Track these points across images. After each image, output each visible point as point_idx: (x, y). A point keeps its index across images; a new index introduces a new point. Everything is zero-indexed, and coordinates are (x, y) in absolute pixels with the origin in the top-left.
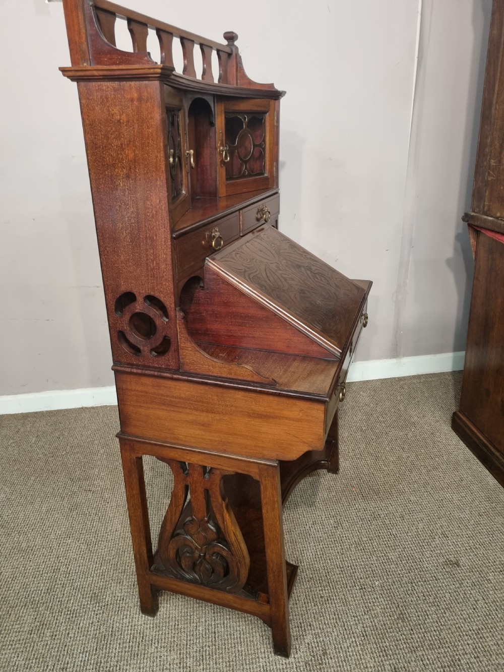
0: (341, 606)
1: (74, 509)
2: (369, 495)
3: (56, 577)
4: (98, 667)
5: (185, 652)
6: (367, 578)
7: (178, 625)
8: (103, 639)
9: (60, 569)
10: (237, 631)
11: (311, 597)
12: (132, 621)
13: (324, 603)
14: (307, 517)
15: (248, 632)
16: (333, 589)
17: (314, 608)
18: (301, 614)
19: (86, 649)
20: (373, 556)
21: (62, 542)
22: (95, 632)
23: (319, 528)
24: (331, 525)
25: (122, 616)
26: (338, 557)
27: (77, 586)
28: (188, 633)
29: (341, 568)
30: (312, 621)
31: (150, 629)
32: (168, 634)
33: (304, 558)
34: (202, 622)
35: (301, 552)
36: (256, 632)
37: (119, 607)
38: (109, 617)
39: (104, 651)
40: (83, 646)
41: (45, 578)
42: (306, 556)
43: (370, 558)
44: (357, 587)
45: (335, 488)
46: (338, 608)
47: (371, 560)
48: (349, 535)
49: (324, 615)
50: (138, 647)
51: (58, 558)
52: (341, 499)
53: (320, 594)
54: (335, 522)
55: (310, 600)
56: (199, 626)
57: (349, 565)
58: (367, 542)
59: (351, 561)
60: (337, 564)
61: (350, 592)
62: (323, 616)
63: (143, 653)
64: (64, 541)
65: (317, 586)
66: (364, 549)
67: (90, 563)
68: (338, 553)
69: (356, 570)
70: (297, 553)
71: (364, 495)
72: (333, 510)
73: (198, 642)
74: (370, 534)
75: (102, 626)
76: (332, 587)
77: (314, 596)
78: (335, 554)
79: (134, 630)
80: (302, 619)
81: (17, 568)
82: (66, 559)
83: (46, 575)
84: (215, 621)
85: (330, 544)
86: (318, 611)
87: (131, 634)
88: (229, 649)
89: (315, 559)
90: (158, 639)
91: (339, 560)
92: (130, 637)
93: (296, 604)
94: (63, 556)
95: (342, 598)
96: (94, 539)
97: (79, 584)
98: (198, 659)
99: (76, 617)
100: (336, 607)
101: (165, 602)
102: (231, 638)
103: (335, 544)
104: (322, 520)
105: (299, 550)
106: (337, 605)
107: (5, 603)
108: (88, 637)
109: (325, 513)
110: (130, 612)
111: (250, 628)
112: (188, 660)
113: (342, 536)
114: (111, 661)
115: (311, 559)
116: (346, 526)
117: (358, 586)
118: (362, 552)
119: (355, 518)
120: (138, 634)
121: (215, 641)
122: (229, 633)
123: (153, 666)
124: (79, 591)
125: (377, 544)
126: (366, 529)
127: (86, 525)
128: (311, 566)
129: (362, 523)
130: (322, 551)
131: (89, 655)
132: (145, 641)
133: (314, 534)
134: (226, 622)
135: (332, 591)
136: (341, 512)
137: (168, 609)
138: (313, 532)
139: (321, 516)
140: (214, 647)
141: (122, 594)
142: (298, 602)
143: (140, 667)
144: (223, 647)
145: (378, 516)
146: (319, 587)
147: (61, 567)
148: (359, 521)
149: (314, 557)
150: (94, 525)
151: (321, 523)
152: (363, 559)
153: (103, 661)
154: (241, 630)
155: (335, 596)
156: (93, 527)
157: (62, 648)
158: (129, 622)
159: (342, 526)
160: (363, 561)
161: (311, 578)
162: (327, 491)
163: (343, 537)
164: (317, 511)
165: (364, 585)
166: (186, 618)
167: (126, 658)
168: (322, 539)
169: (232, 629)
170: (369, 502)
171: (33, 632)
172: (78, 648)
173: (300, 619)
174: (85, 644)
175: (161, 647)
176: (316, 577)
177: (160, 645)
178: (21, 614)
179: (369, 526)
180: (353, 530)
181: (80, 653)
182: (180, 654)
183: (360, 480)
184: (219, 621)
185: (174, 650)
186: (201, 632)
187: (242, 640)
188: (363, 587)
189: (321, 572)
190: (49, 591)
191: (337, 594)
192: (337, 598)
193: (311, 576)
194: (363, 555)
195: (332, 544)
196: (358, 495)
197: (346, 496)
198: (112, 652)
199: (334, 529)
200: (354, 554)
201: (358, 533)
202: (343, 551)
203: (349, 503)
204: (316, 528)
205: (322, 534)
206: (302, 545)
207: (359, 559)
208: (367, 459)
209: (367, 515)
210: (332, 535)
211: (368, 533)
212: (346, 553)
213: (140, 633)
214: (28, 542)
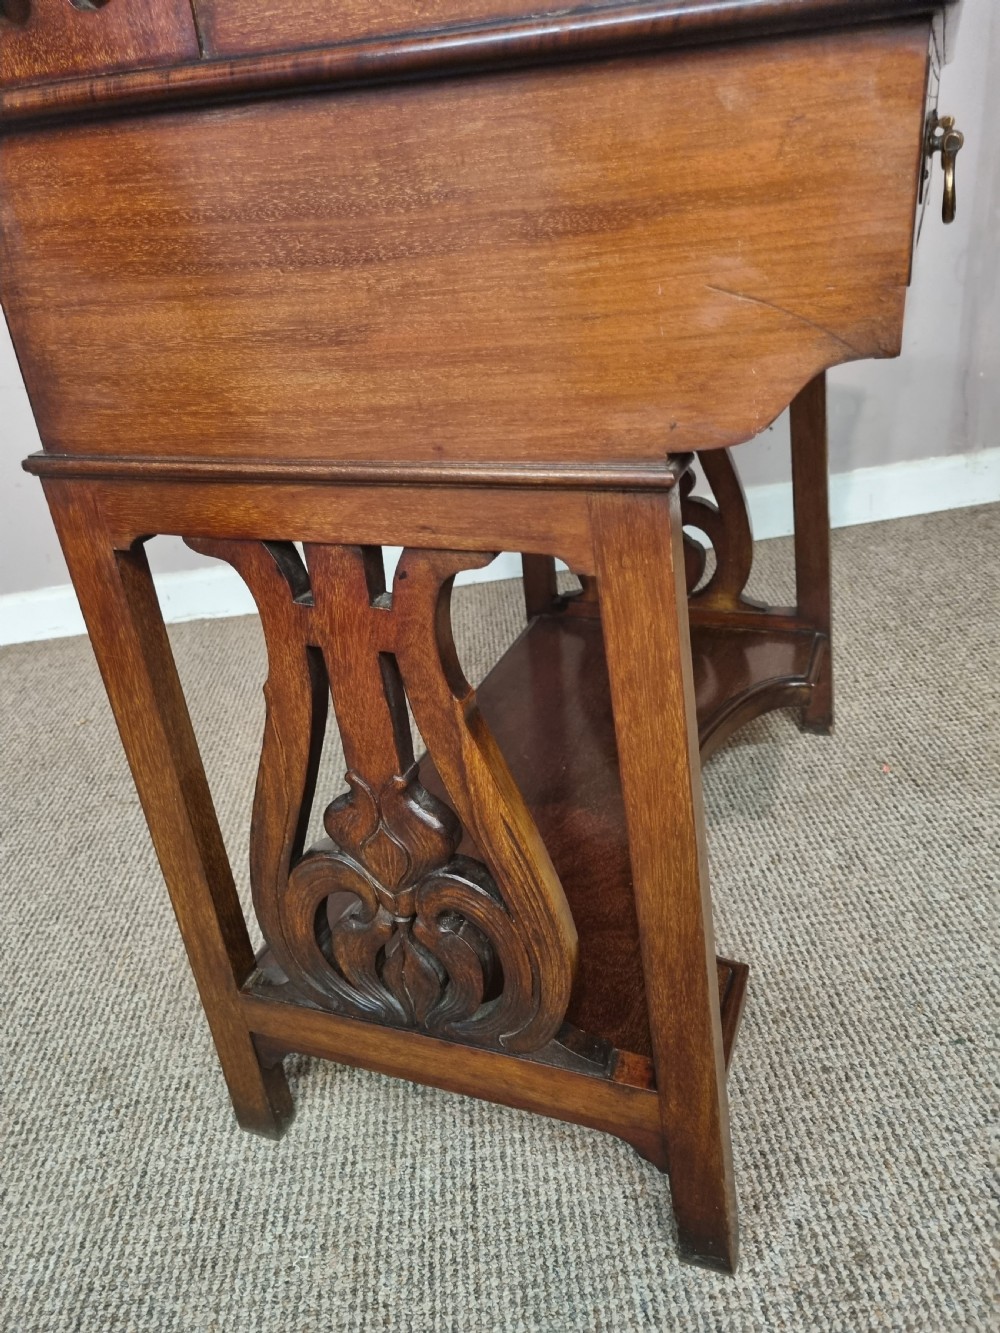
0: (897, 1096)
1: (83, 847)
2: (933, 781)
4: (78, 1305)
5: (372, 1254)
6: (972, 1009)
7: (354, 1163)
8: (108, 1210)
9: (14, 1003)
10: (546, 1181)
11: (789, 1069)
12: (209, 1150)
13: (837, 1089)
14: (750, 845)
15: (584, 1184)
16: (862, 1043)
17: (804, 1104)
18: (763, 1125)
19: (50, 1245)
20: (981, 944)
21: (34, 931)
22: (87, 1188)
23: (790, 871)
24: (829, 861)
25: (177, 1138)
26: (865, 950)
27: (55, 1049)
28: (387, 1190)
29: (877, 979)
30: (802, 1147)
31: (263, 1175)
32: (321, 1191)
33: (754, 955)
34: (432, 1152)
35: (743, 940)
36: (611, 1185)
37: (171, 1110)
38: (138, 1142)
39: (107, 1249)
40: (44, 1233)
42: (758, 948)
43: (970, 949)
44: (943, 1035)
45: (828, 768)
46: (886, 1102)
47: (975, 955)
48: (890, 888)
49: (843, 1125)
50: (220, 1236)
52: (850, 795)
53: (820, 1061)
54: (840, 854)
55: (786, 1077)
56: (423, 1166)
57: (906, 971)
58: (953, 904)
59: (908, 960)
60: (862, 970)
61: (923, 1052)
62: (839, 1129)
63: (233, 1256)
64: (41, 929)
65: (806, 1035)
66: (944, 925)
67: (103, 984)
68: (862, 936)
69: (932, 985)
70: (731, 941)
71: (920, 782)
72: (829, 822)
73: (416, 1217)
74: (957, 882)
75: (110, 1170)
76: (856, 1039)
77: (799, 1067)
78: (851, 941)
79: (211, 1182)
80: (769, 1141)
82: (36, 974)
84: (473, 1148)
85: (833, 914)
86: (818, 1115)
87: (200, 1192)
88: (520, 1243)
89: (790, 959)
90: (287, 1208)
91: (870, 957)
92: (197, 1203)
93: (742, 1092)
94: (32, 969)
95: (896, 1073)
96: (124, 920)
97: (62, 1042)
98: (416, 1276)
99: (36, 1140)
100: (879, 1100)
101: (318, 1091)
102: (528, 1205)
103: (849, 913)
104: (799, 851)
105: (736, 932)
106: (883, 1095)
108: (64, 1203)
109: (803, 831)
110: (206, 1123)
111: (593, 1170)
112: (383, 1280)
113: (866, 889)
114: (125, 1284)
115: (775, 956)
116: (877, 862)
117: (945, 1032)
118: (940, 933)
119: (901, 841)
120: (225, 1193)
121: (475, 1215)
122: (521, 1187)
123: (264, 1301)
124: (58, 1063)
125: (987, 909)
126: (940, 869)
127: (107, 887)
128: (780, 978)
129: (926, 853)
130: (808, 932)
131: (56, 1263)
132: (245, 1214)
133: (779, 889)
134: (509, 1151)
135: (860, 1049)
136: (855, 826)
137: (325, 1114)
138: (775, 883)
139: (793, 839)
140: (470, 1236)
142: (746, 1085)
143: (218, 1304)
144: (503, 1234)
145: (976, 833)
146: (811, 1038)
147: (20, 998)
148: (917, 849)
149: (785, 949)
150: (131, 886)
151: (795, 858)
152: (949, 953)
153: (97, 1286)
154: (561, 1177)
155: (872, 1064)
156: (126, 890)
158: (198, 1156)
159: (863, 864)
160: (949, 959)
161: (783, 1013)
162: (805, 776)
163: (871, 893)
164: (779, 829)
165: (965, 1030)
166: (380, 1140)
167: (176, 1273)
168: (805, 899)
169: (531, 1175)
170: (940, 798)
172: (25, 1240)
173: (758, 1141)
174: (50, 1226)
175: (294, 1237)
176: (798, 1008)
177: (290, 1229)
179: (951, 860)
180: (901, 874)
181: (30, 1256)
182: (355, 1260)
183: (900, 744)
184: (487, 1151)
185: (335, 1246)
186: (428, 1185)
187: (566, 1211)
188: (965, 1036)
189: (813, 993)
191: (876, 1060)
192: (881, 1070)
193: (784, 1007)
194: (946, 941)
195: (840, 913)
196: (900, 782)
197: (866, 786)
198: (132, 1254)
199: (839, 871)
200: (917, 938)
201: (919, 881)
202: (877, 933)
203: (877, 803)
204: (783, 872)
205: (803, 886)
206: (742, 918)
207: (934, 952)
208: (912, 695)
209: (937, 832)
210: (837, 890)
211: (952, 879)
212: (889, 938)
213: (229, 1190)
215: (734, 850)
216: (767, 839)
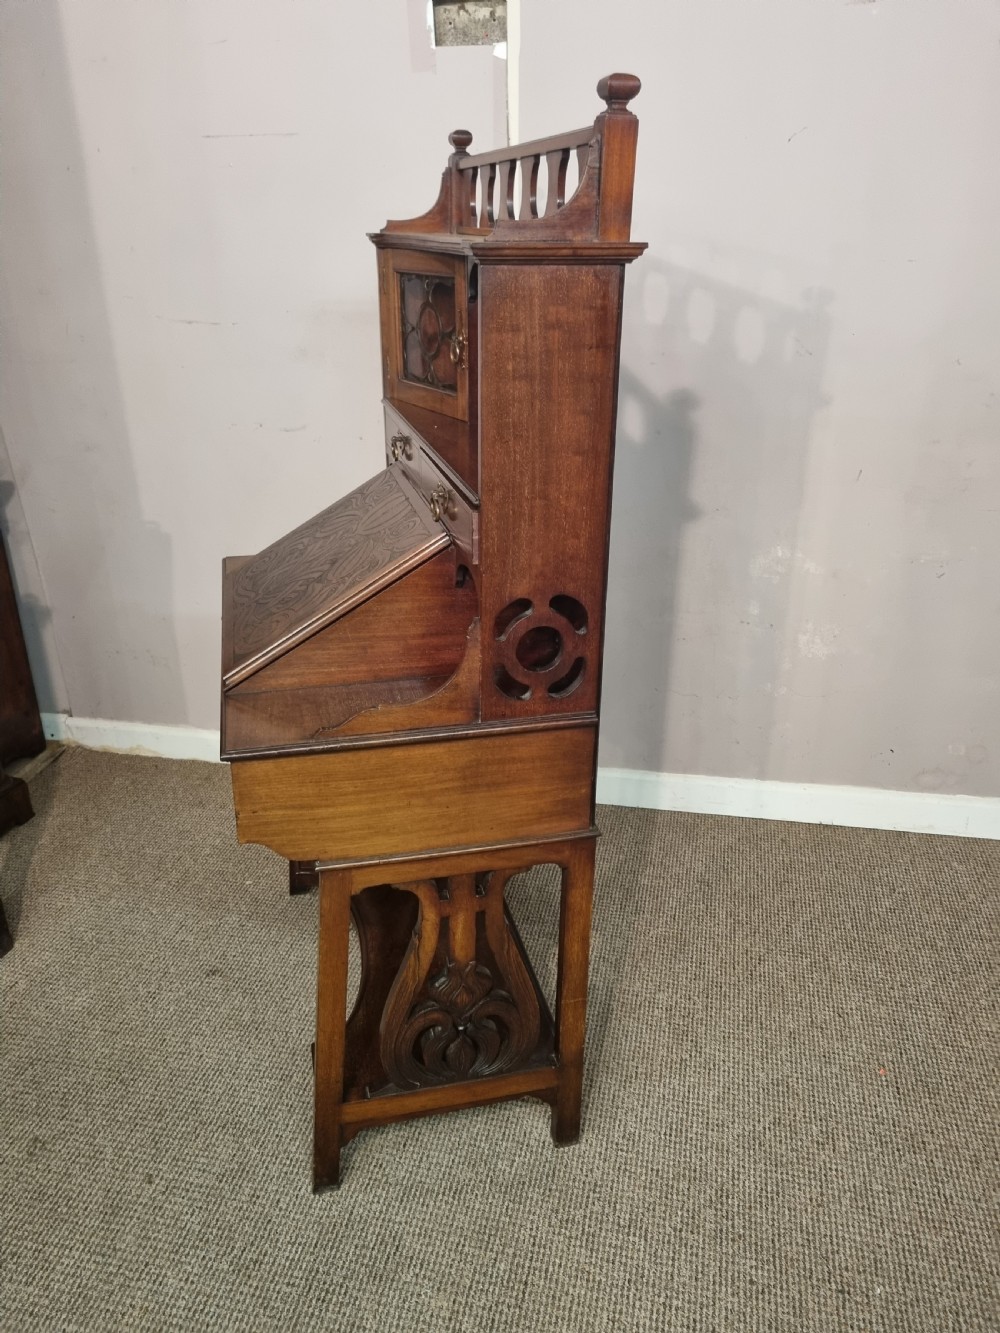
0: (788, 1313)
2: (911, 1093)
3: (283, 1089)
4: (311, 1278)
5: (464, 1302)
6: (859, 1273)
7: (464, 1246)
8: (330, 1230)
9: (291, 1077)
10: (567, 1294)
11: (730, 1274)
12: (387, 1210)
13: (754, 1297)
14: (764, 1106)
15: (587, 1303)
16: (781, 1272)
17: (730, 1299)
18: (702, 1304)
19: (300, 1239)
20: (886, 1230)
22: (321, 1213)
23: (783, 1134)
24: (812, 1136)
25: (371, 1197)
26: (809, 1210)
28: (478, 1268)
29: (808, 1233)
30: (719, 1325)
31: (414, 1235)
32: (443, 1256)
33: (737, 1190)
34: (508, 1255)
35: (733, 1176)
36: (602, 1309)
37: (370, 1179)
38: (350, 1193)
39: (328, 1251)
40: (297, 1231)
41: (265, 1086)
42: (741, 1185)
43: (877, 1231)
44: (833, 1284)
45: (841, 1057)
46: (780, 1314)
47: (878, 1237)
48: (845, 1169)
49: (748, 1320)
50: (386, 1263)
51: (294, 1054)
52: (848, 1085)
53: (751, 1275)
54: (822, 1132)
55: (726, 1280)
56: (501, 1261)
57: (829, 1233)
58: (881, 1195)
59: (834, 1226)
60: (801, 1223)
61: (816, 1291)
62: (745, 1322)
63: (391, 1277)
65: (748, 1255)
66: (869, 1209)
68: (811, 1200)
69: (841, 1249)
71: (901, 1091)
72: (825, 1104)
73: (491, 1290)
74: (891, 1180)
75: (334, 1206)
76: (778, 1268)
77: (736, 1275)
78: (803, 1200)
79: (386, 1230)
80: (701, 1315)
81: (227, 1055)
83: (268, 1081)
84: (531, 1260)
85: (799, 1176)
86: (736, 1309)
87: (379, 1234)
88: (543, 1325)
89: (759, 1200)
90: (423, 1259)
91: (810, 1216)
92: (377, 1240)
93: (696, 1279)
95: (794, 1298)
98: (484, 1324)
99: (297, 1173)
100: (776, 1312)
101: (452, 1194)
102: (553, 1304)
103: (810, 1179)
104: (794, 1121)
105: (731, 1169)
106: (780, 1309)
107: (195, 1111)
108: (308, 1217)
109: (804, 1106)
110: (387, 1193)
111: (594, 1297)
112: (466, 1319)
113: (828, 1165)
114: (334, 1273)
115: (750, 1194)
116: (844, 1147)
117: (836, 1282)
118: (863, 1214)
119: (867, 1135)
120: (392, 1239)
121: (523, 1300)
122: (552, 1292)
123: (403, 1307)
125: (902, 1206)
126: (884, 1166)
128: (747, 1211)
129: (880, 1150)
130: (777, 1185)
131: (302, 1251)
132: (401, 1255)
133: (770, 1146)
134: (551, 1269)
135: (778, 1276)
136: (841, 1113)
137: (453, 1209)
138: (770, 1140)
139: (794, 1110)
140: (517, 1310)
141: (382, 1156)
142: (700, 1276)
143: (380, 1301)
144: (535, 1316)
145: (922, 1146)
146: (751, 1258)
148: (876, 1145)
149: (758, 1193)
151: (790, 1125)
152: (863, 1230)
153: (321, 1270)
154: (576, 1294)
155: (781, 1288)
157: (263, 1223)
158: (381, 1212)
159: (834, 1145)
160: (860, 1234)
161: (740, 1236)
162: (823, 1059)
163: (831, 1169)
164: (788, 1098)
165: (849, 1285)
166: (481, 1237)
167: (361, 1276)
168: (784, 1159)
169: (559, 1288)
170: (910, 1108)
171: (225, 1179)
172: (287, 1233)
173: (695, 1313)
174: (300, 1228)
175: (425, 1277)
176: (751, 1236)
177: (423, 1272)
178: (214, 1140)
179: (895, 1161)
180: (857, 1161)
181: (289, 1242)
182: (454, 1302)
183: (901, 1054)
184: (539, 1264)
185: (445, 1291)
186: (501, 1274)
187: (573, 1316)
188: (847, 1289)
189: (764, 1229)
190: (267, 1111)
191: (785, 1286)
192: (785, 1294)
193: (742, 1231)
194: (865, 1221)
195: (804, 1177)
196: (887, 1086)
197: (862, 1082)
198: (340, 1257)
199: (815, 1145)
200: (846, 1212)
201: (866, 1171)
202: (822, 1200)
203: (864, 1100)
204: (778, 1134)
205: (787, 1149)
206: (739, 1160)
207: (853, 1226)
208: (929, 1013)
209: (896, 1136)
210: (808, 1159)
211: (889, 1176)
212: (828, 1206)
213: (394, 1238)
214: (254, 1012)
215: (751, 1106)
216: (776, 1103)
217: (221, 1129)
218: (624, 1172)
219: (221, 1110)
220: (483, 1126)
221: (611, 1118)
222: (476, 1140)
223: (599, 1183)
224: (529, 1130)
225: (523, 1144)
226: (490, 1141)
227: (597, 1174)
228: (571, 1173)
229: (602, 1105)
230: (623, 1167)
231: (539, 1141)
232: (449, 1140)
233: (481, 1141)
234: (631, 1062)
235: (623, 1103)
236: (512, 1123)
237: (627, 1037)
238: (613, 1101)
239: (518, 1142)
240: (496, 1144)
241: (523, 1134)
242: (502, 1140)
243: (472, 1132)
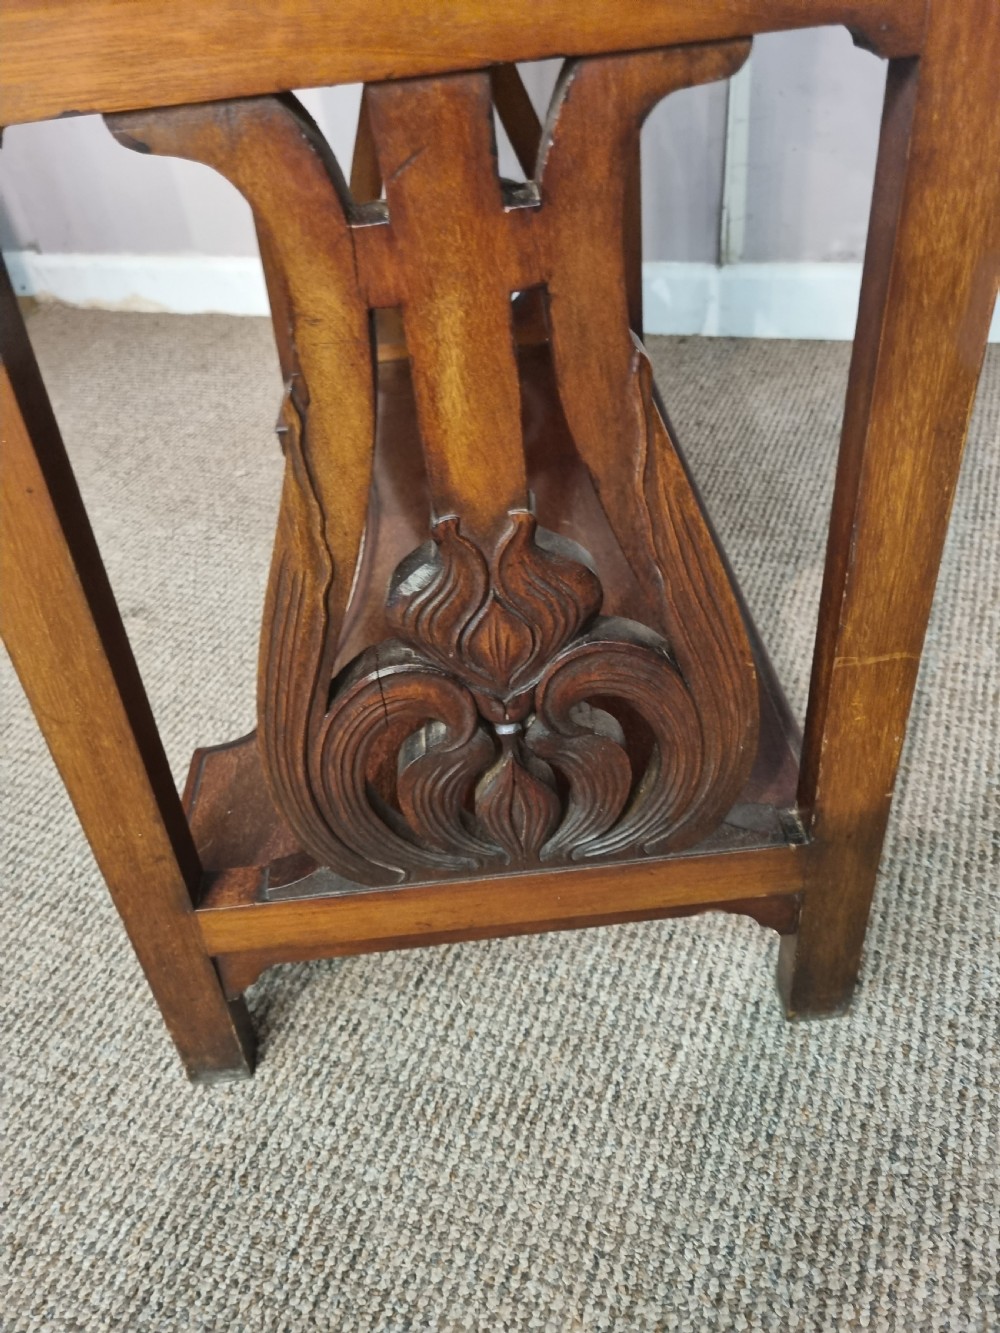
19: (131, 1199)
31: (402, 1226)
37: (325, 1059)
39: (183, 1246)
40: (132, 1176)
79: (335, 1202)
87: (317, 1211)
92: (309, 1228)
108: (167, 1142)
110: (358, 1100)
131: (127, 1233)
132: (358, 1283)
141: (362, 1004)
157: (63, 1143)
158: (333, 1151)
171: (18, 1025)
172: (109, 1177)
174: (141, 1169)
178: (25, 933)
181: (106, 1204)
198: (209, 1269)
213: (352, 1228)
214: (183, 683)
217: (47, 908)
218: (976, 1108)
219: (61, 868)
220: (608, 949)
221: (932, 954)
222: (587, 984)
223: (906, 1132)
224: (720, 969)
225: (702, 1004)
226: (621, 989)
227: (901, 1105)
228: (826, 1093)
229: (908, 920)
230: (972, 1092)
231: (745, 1000)
232: (525, 978)
233: (601, 986)
234: (979, 822)
235: (963, 919)
236: (679, 947)
237: (965, 762)
238: (937, 914)
239: (691, 997)
240: (637, 999)
241: (704, 978)
242: (652, 990)
243: (582, 963)
